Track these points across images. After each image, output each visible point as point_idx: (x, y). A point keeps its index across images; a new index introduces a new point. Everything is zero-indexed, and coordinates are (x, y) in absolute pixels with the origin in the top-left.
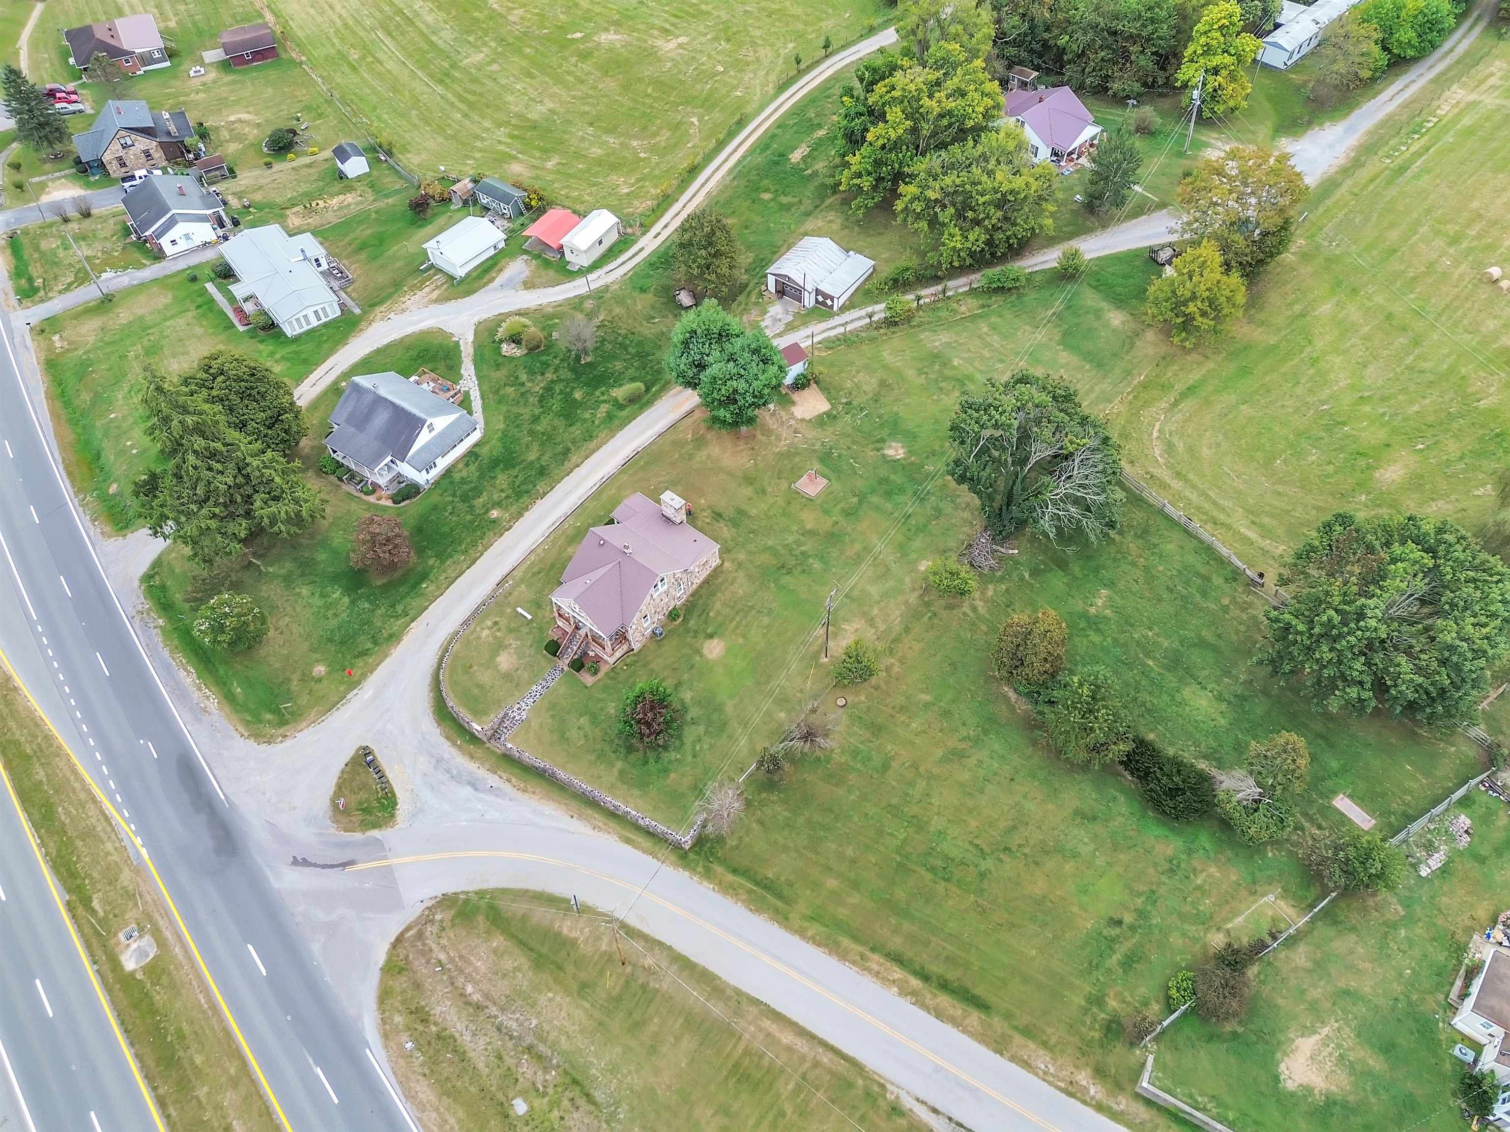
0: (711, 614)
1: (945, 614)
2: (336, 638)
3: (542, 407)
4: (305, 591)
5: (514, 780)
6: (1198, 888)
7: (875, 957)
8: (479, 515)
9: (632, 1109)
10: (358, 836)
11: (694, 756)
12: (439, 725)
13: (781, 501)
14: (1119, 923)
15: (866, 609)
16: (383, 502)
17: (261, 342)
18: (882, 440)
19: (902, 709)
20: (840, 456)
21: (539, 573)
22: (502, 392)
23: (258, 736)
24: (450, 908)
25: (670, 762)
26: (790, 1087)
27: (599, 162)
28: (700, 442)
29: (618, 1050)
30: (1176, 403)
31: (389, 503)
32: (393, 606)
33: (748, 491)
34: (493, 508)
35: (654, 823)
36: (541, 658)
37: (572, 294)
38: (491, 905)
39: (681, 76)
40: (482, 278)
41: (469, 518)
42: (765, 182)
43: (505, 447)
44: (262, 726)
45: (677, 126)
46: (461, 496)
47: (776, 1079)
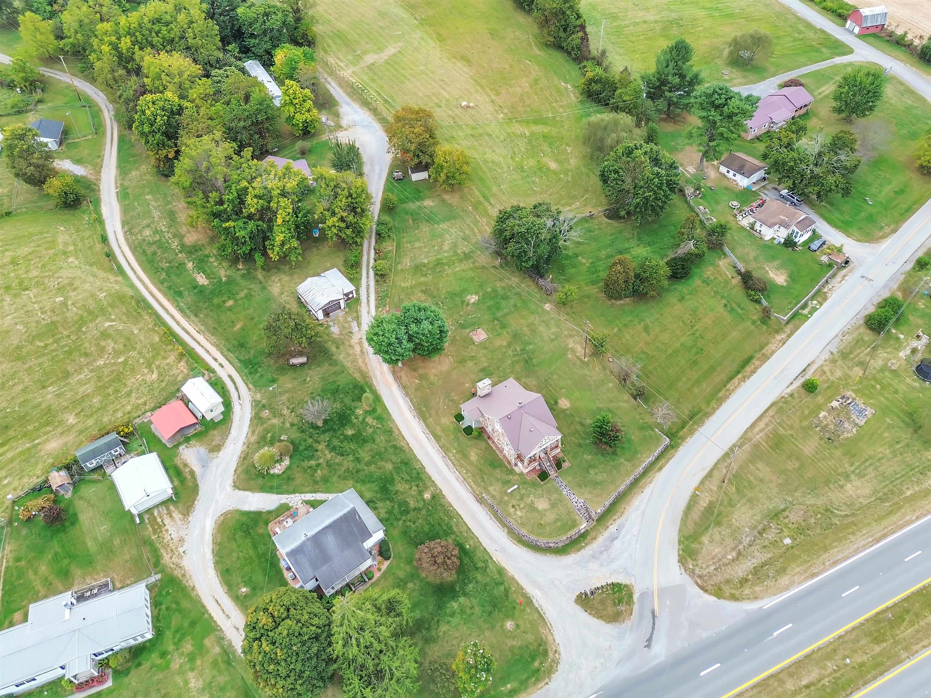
1: (574, 310)
2: (490, 609)
3: (348, 455)
4: (443, 628)
5: (614, 518)
6: (715, 279)
7: (728, 387)
8: (424, 506)
9: (787, 494)
10: (636, 607)
12: (569, 554)
13: (485, 351)
14: (726, 305)
15: (563, 335)
16: (384, 567)
18: (463, 302)
19: (620, 339)
20: (464, 321)
21: (483, 478)
22: (318, 479)
23: (550, 671)
24: (686, 560)
26: (781, 429)
27: (101, 388)
28: (423, 377)
29: (761, 495)
30: (491, 204)
31: (387, 563)
32: (477, 569)
33: (470, 364)
34: (423, 496)
35: (657, 451)
36: (547, 485)
37: (247, 422)
38: (687, 538)
39: (43, 323)
40: (185, 478)
41: (424, 512)
42: (216, 301)
43: (373, 482)
44: (543, 669)
45: (105, 335)
46: (402, 515)
47: (778, 434)
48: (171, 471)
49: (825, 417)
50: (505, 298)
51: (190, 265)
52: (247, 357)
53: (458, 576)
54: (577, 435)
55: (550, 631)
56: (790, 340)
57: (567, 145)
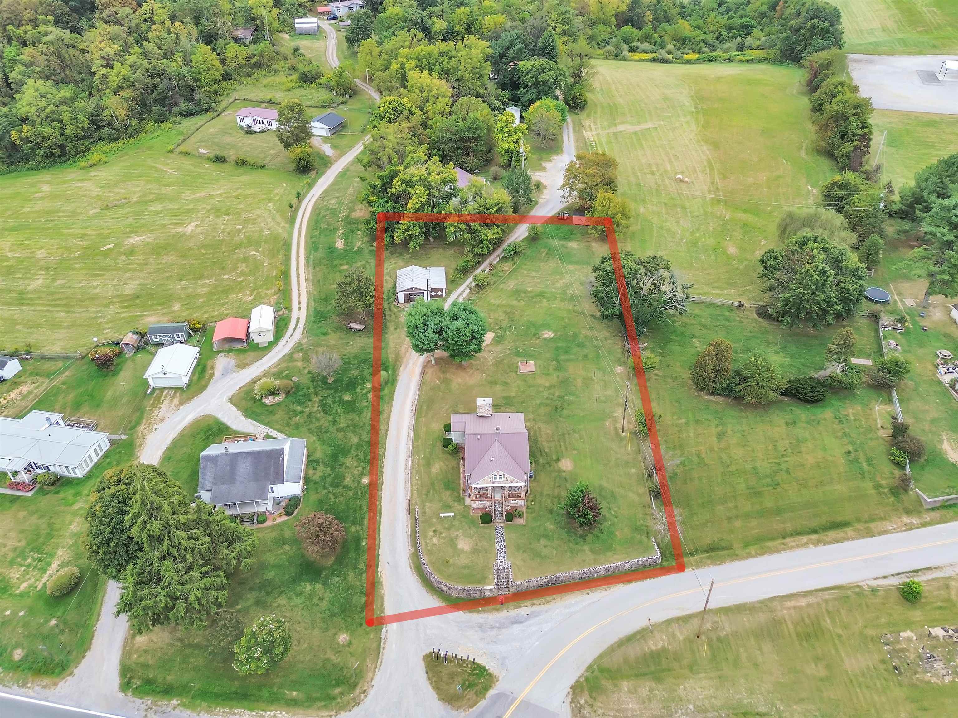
0: (546, 450)
2: (336, 611)
3: (331, 415)
4: (282, 601)
5: (535, 602)
6: (855, 420)
7: (788, 540)
8: (355, 487)
9: (782, 700)
10: (483, 703)
11: (616, 517)
13: (521, 383)
14: (849, 452)
15: (616, 402)
16: (279, 520)
17: (58, 492)
18: (536, 334)
19: (680, 431)
20: (524, 350)
21: (429, 492)
22: (293, 423)
23: (344, 707)
24: (582, 691)
25: (608, 528)
26: (828, 621)
27: (212, 294)
28: (446, 381)
29: (742, 681)
31: (285, 518)
32: (355, 568)
33: (498, 387)
34: (362, 478)
35: (636, 561)
36: (486, 529)
37: (280, 356)
38: (602, 670)
39: (217, 238)
40: (204, 377)
41: (351, 493)
42: (336, 262)
43: (331, 446)
44: (339, 699)
45: (245, 260)
46: (331, 486)
47: (819, 624)
48: (200, 368)
49: (909, 640)
50: (581, 346)
51: (341, 231)
52: (322, 310)
53: (333, 564)
54: (556, 500)
55: (376, 668)
56: (923, 529)
57: (766, 238)
